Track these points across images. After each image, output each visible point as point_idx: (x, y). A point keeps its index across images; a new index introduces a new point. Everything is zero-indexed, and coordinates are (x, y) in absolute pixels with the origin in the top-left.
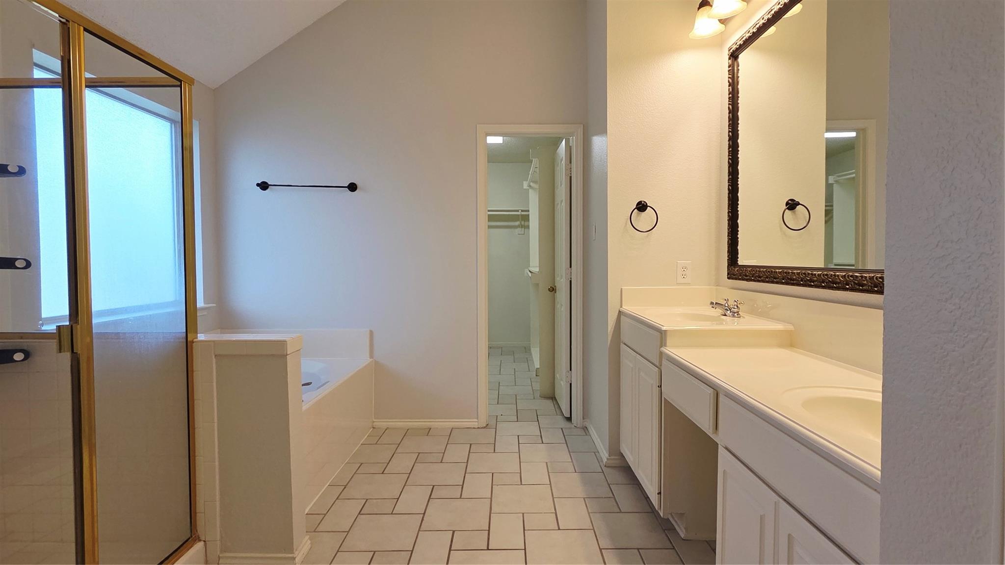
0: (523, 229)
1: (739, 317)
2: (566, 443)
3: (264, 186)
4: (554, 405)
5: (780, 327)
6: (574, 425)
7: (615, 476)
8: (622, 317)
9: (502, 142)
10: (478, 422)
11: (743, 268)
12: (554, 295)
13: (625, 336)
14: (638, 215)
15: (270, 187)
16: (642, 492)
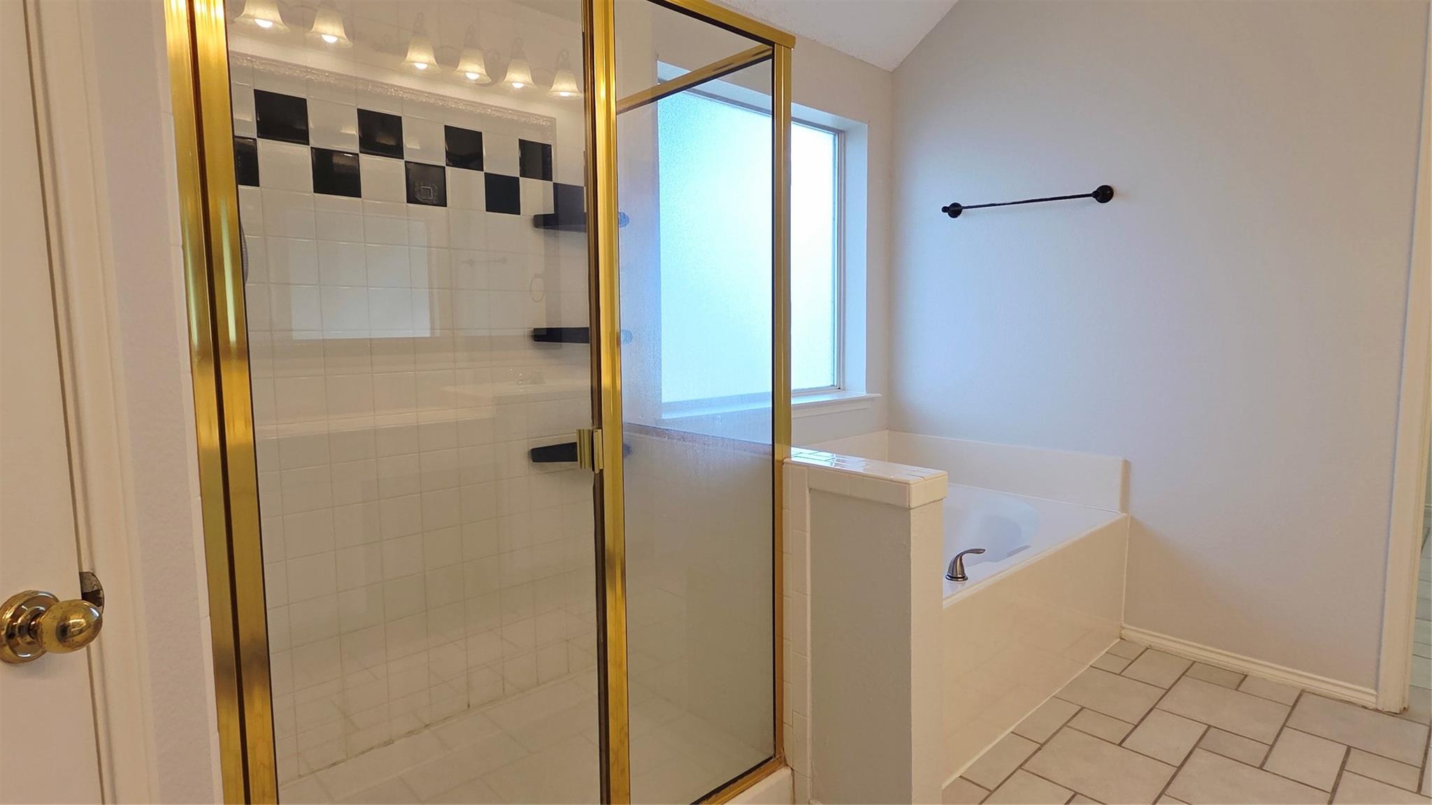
3: (954, 210)
10: (1377, 696)
15: (964, 210)
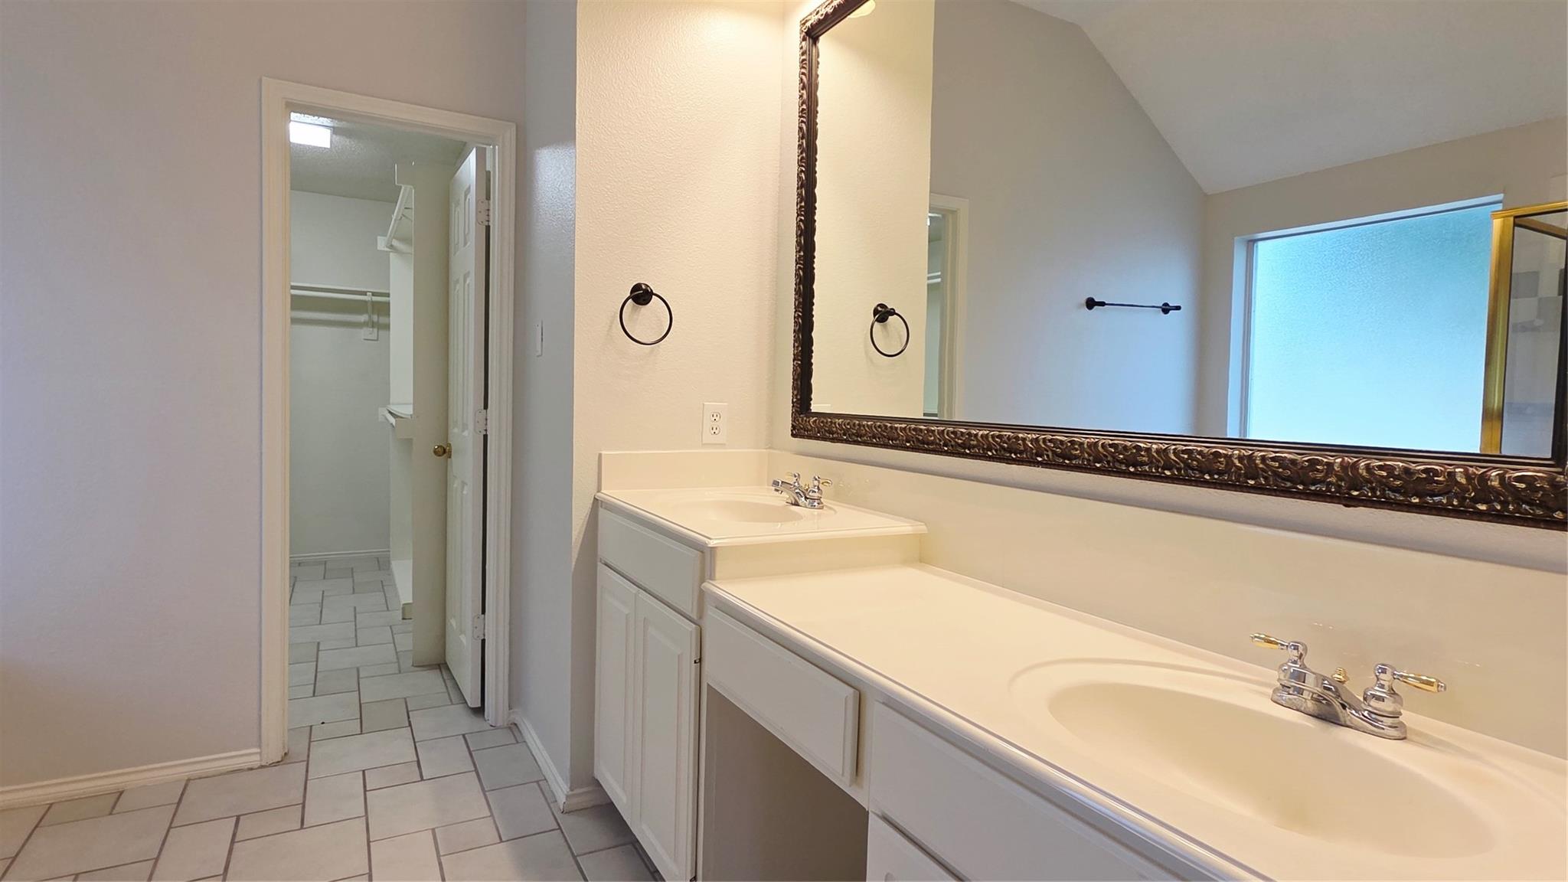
0: (375, 330)
1: (822, 508)
2: (476, 771)
4: (444, 681)
5: (904, 527)
6: (490, 722)
7: (587, 833)
8: (602, 512)
9: (328, 146)
10: (260, 753)
11: (825, 418)
12: (447, 461)
13: (608, 549)
14: (634, 310)
16: (643, 860)
